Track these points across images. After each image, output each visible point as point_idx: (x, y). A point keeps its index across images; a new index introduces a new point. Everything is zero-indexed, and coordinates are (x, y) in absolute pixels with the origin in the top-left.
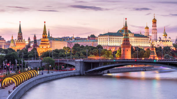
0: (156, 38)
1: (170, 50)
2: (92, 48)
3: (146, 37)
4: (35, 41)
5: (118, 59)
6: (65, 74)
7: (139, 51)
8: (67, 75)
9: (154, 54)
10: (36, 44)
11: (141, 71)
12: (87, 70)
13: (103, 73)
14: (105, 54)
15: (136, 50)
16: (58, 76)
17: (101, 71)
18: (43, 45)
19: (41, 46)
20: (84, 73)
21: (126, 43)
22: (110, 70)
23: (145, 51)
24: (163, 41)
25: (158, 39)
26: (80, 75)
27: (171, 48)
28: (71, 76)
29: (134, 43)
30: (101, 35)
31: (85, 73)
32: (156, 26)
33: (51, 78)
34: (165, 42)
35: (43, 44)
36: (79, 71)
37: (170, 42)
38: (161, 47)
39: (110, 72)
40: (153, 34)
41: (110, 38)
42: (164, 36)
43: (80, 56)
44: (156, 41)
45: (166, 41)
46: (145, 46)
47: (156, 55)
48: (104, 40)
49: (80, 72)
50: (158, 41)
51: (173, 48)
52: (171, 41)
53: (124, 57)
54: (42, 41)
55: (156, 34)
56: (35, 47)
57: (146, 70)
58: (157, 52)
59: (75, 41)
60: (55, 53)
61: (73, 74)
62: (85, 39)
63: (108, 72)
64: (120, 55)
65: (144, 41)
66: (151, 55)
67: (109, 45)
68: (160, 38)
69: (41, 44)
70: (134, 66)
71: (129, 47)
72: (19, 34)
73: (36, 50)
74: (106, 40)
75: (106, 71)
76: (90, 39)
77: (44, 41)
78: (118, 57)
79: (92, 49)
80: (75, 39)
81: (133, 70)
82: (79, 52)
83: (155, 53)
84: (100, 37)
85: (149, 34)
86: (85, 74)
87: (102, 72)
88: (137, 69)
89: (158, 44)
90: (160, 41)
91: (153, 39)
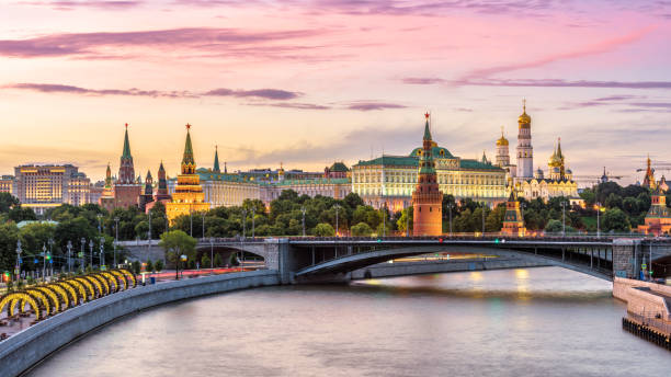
0: (528, 171)
1: (569, 207)
2: (330, 203)
3: (497, 169)
4: (163, 182)
5: (404, 235)
6: (230, 282)
7: (472, 211)
8: (236, 285)
9: (515, 220)
10: (166, 192)
11: (469, 270)
12: (299, 268)
13: (352, 279)
14: (365, 221)
15: (463, 209)
16: (208, 289)
17: (345, 273)
18: (183, 195)
19: (177, 198)
20: (291, 277)
21: (428, 186)
22: (373, 269)
23: (488, 212)
24: (548, 181)
25: (535, 175)
26: (280, 285)
27: (571, 201)
28: (251, 288)
29: (457, 187)
30: (362, 164)
31: (296, 277)
32: (530, 137)
33: (182, 294)
34: (556, 183)
35: (183, 191)
36: (274, 272)
37: (568, 182)
38: (539, 199)
39: (373, 274)
40: (522, 161)
41: (387, 173)
42: (553, 164)
43: (288, 225)
44: (529, 182)
45: (559, 182)
46: (495, 195)
47: (521, 224)
48: (370, 180)
49: (277, 275)
50: (534, 182)
51: (577, 202)
52: (572, 182)
53: (422, 229)
54: (181, 184)
55: (528, 160)
56: (163, 201)
57: (485, 269)
58: (527, 212)
59: (287, 181)
60: (214, 217)
61: (256, 282)
62: (318, 175)
63: (368, 276)
64: (411, 223)
65: (490, 180)
66: (505, 223)
67: (384, 194)
68: (540, 172)
69: (178, 191)
70: (448, 257)
71: (435, 200)
72: (122, 162)
73: (164, 211)
74: (376, 179)
75: (360, 272)
76: (331, 176)
77: (187, 184)
78: (406, 228)
79: (329, 207)
80: (289, 176)
81: (447, 267)
82: (285, 215)
83: (520, 218)
84: (358, 172)
85: (508, 161)
86: (293, 281)
87: (348, 276)
88: (458, 267)
89: (535, 189)
90: (539, 180)
91: (522, 175)
